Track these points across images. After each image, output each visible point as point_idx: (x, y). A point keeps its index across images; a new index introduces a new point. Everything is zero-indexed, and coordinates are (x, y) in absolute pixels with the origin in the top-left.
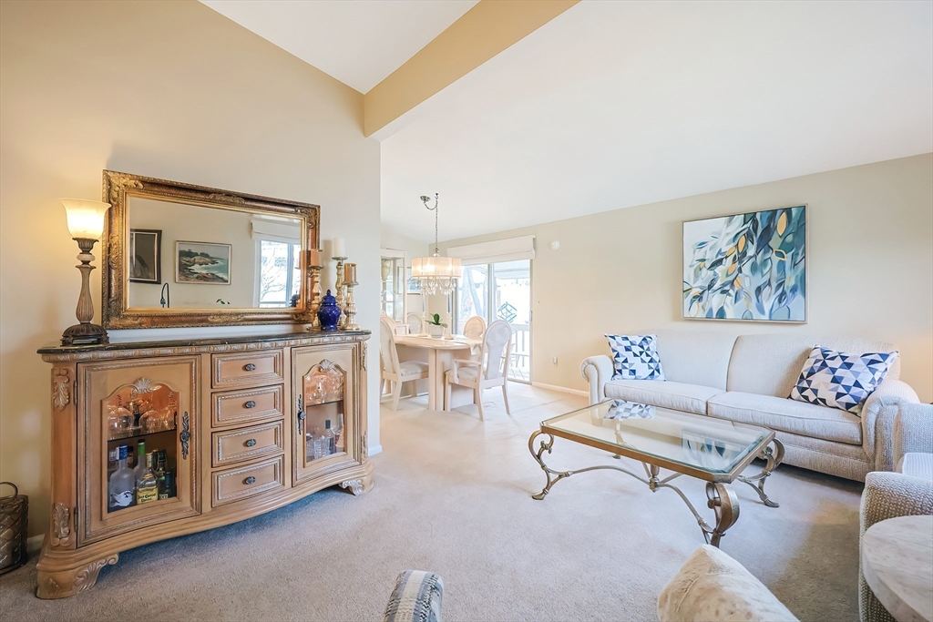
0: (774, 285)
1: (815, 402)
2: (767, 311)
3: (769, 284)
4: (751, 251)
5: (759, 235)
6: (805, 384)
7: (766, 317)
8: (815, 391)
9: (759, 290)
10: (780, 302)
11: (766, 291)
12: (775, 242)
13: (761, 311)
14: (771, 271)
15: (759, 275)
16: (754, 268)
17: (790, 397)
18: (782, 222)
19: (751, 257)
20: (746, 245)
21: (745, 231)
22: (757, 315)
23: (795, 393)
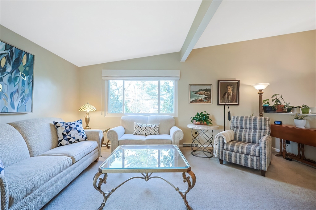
0: (20, 92)
1: (74, 142)
2: (16, 107)
3: (18, 91)
4: (9, 69)
5: (14, 60)
6: (68, 137)
7: (15, 111)
8: (74, 138)
9: (12, 94)
10: (22, 102)
11: (16, 95)
12: (21, 68)
13: (13, 106)
14: (19, 83)
15: (12, 85)
16: (10, 80)
17: (61, 145)
18: (25, 57)
19: (8, 73)
20: (6, 64)
21: (6, 55)
22: (10, 110)
23: (64, 142)
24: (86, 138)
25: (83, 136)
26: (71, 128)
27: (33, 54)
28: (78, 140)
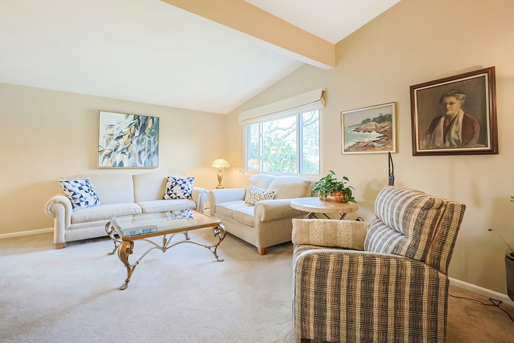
0: (146, 150)
1: (176, 198)
2: (143, 162)
3: (144, 150)
4: (137, 134)
5: (141, 126)
6: (171, 192)
7: (143, 166)
8: (175, 194)
9: (140, 153)
10: (148, 158)
11: (143, 153)
12: (147, 131)
13: (140, 162)
14: (145, 143)
15: (140, 145)
16: (138, 142)
17: (164, 199)
18: (150, 122)
19: (137, 137)
20: (135, 131)
21: (134, 124)
22: (139, 165)
23: (167, 196)
24: (188, 197)
25: (185, 194)
26: (176, 183)
27: (158, 116)
28: (179, 197)
